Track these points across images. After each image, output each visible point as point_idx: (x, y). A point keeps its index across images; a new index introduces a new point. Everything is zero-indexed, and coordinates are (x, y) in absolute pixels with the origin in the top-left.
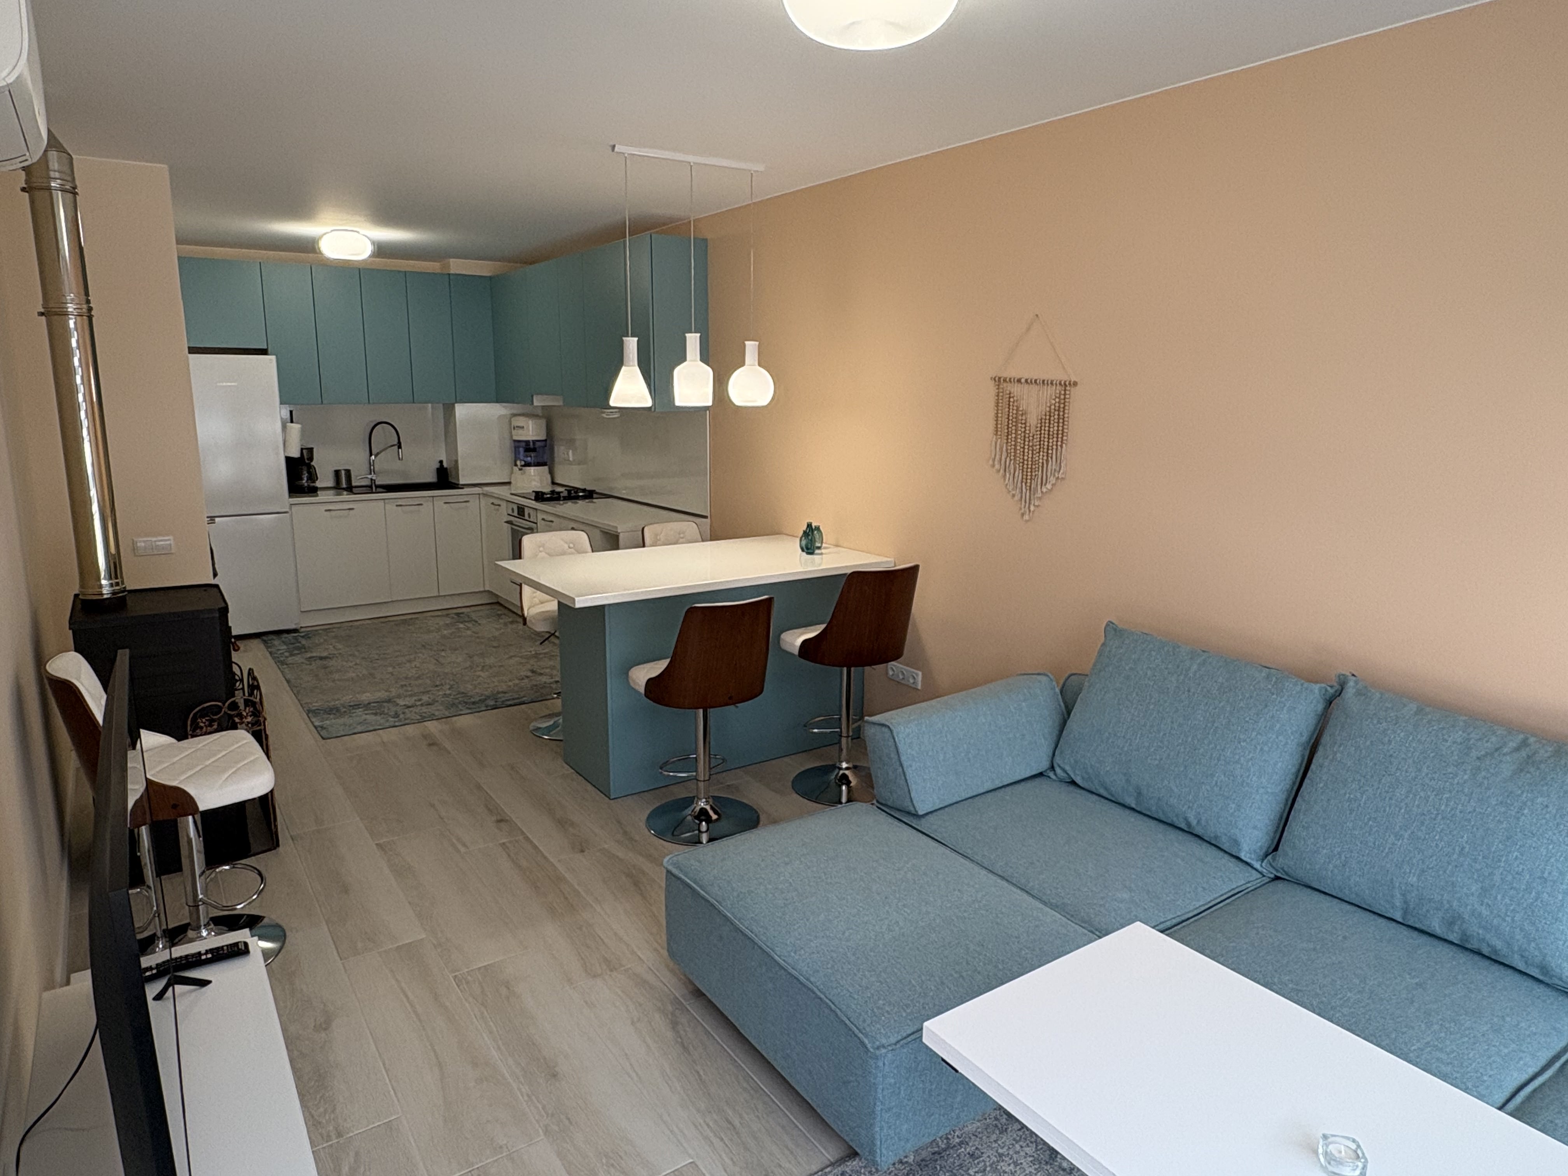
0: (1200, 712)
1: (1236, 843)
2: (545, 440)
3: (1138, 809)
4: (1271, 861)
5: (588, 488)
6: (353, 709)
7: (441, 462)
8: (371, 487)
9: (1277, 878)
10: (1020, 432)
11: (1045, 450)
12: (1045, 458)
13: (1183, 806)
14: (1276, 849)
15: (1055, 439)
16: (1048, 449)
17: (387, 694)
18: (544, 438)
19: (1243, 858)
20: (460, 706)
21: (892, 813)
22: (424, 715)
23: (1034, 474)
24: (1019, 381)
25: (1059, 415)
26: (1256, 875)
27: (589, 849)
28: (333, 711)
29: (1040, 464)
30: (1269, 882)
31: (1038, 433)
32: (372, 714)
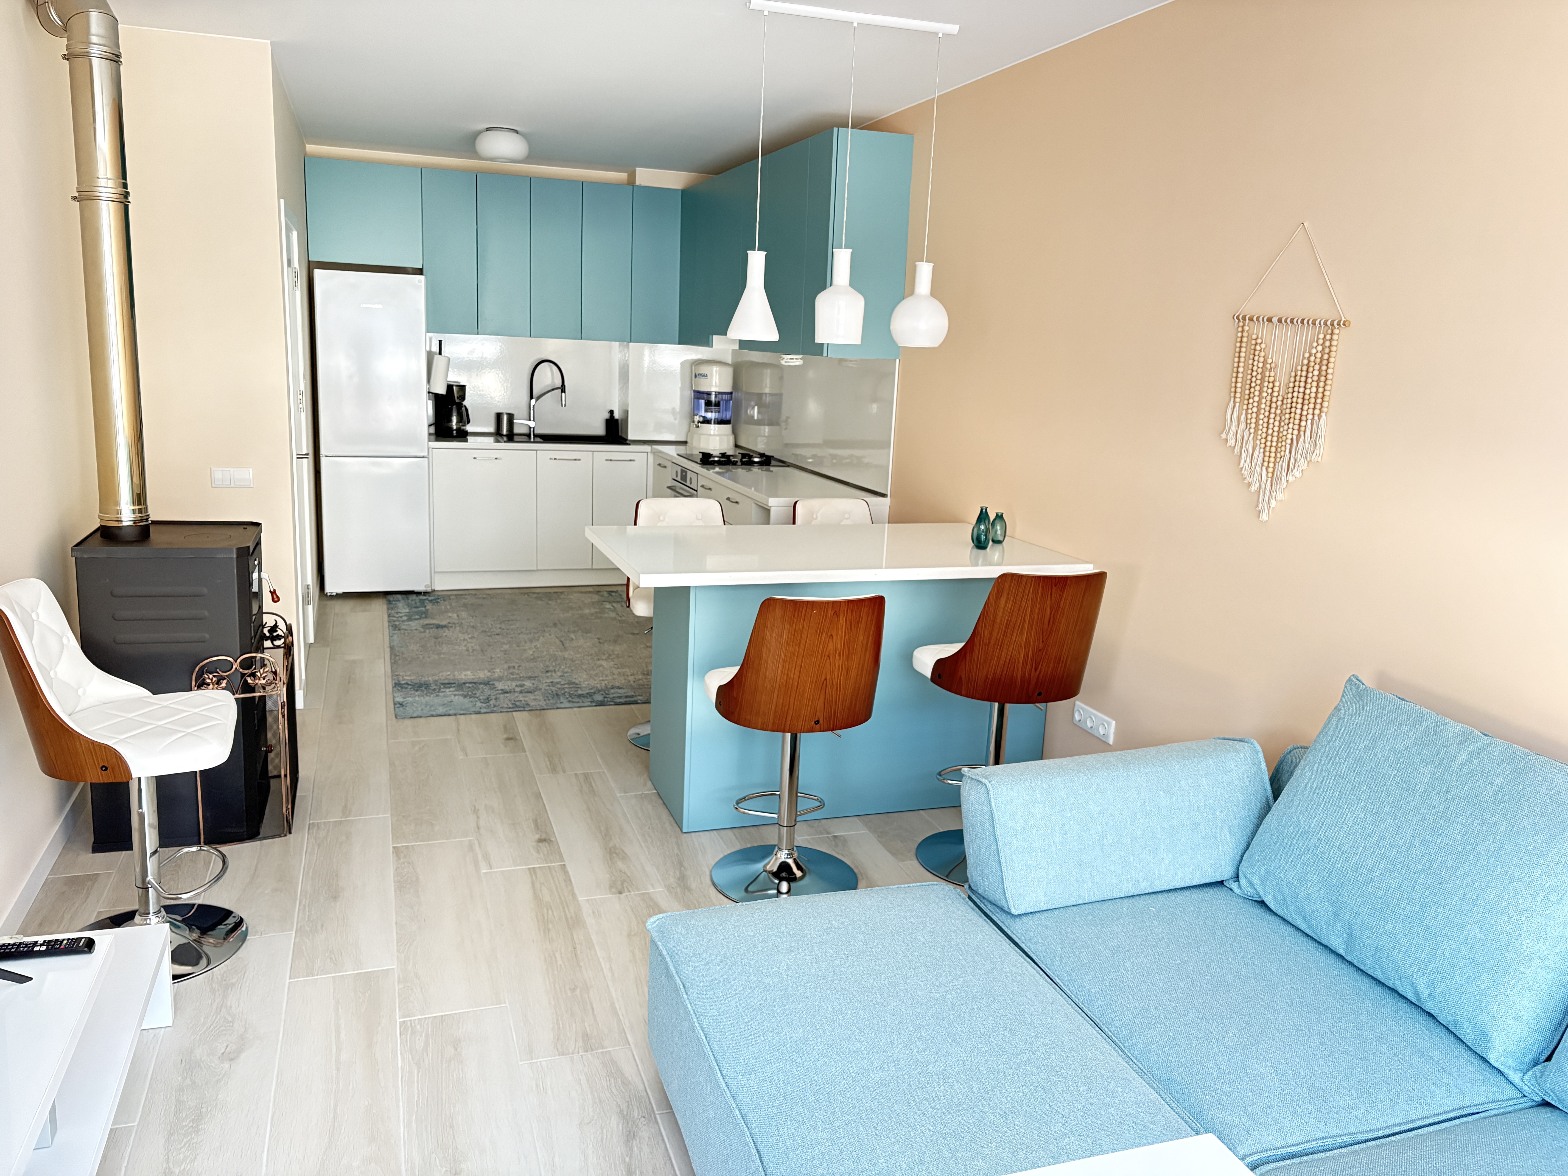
0: (1459, 826)
1: (1484, 1036)
2: (731, 393)
3: (1349, 959)
4: (1538, 1074)
5: (768, 454)
6: (445, 687)
7: (612, 412)
8: (529, 436)
9: (1546, 1104)
10: (1265, 394)
11: (1297, 422)
12: (1296, 432)
13: (1410, 966)
14: (1549, 1059)
15: (1312, 406)
16: (1300, 420)
17: (489, 674)
18: (729, 390)
19: (1492, 1061)
20: (562, 699)
21: (982, 906)
22: (518, 703)
23: (1278, 455)
24: (1270, 320)
25: (1320, 370)
26: (1509, 1092)
27: (629, 891)
28: (421, 687)
29: (1289, 441)
30: (1532, 1107)
31: (1290, 395)
32: (462, 695)
